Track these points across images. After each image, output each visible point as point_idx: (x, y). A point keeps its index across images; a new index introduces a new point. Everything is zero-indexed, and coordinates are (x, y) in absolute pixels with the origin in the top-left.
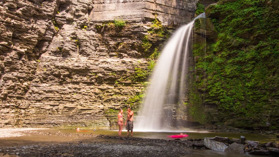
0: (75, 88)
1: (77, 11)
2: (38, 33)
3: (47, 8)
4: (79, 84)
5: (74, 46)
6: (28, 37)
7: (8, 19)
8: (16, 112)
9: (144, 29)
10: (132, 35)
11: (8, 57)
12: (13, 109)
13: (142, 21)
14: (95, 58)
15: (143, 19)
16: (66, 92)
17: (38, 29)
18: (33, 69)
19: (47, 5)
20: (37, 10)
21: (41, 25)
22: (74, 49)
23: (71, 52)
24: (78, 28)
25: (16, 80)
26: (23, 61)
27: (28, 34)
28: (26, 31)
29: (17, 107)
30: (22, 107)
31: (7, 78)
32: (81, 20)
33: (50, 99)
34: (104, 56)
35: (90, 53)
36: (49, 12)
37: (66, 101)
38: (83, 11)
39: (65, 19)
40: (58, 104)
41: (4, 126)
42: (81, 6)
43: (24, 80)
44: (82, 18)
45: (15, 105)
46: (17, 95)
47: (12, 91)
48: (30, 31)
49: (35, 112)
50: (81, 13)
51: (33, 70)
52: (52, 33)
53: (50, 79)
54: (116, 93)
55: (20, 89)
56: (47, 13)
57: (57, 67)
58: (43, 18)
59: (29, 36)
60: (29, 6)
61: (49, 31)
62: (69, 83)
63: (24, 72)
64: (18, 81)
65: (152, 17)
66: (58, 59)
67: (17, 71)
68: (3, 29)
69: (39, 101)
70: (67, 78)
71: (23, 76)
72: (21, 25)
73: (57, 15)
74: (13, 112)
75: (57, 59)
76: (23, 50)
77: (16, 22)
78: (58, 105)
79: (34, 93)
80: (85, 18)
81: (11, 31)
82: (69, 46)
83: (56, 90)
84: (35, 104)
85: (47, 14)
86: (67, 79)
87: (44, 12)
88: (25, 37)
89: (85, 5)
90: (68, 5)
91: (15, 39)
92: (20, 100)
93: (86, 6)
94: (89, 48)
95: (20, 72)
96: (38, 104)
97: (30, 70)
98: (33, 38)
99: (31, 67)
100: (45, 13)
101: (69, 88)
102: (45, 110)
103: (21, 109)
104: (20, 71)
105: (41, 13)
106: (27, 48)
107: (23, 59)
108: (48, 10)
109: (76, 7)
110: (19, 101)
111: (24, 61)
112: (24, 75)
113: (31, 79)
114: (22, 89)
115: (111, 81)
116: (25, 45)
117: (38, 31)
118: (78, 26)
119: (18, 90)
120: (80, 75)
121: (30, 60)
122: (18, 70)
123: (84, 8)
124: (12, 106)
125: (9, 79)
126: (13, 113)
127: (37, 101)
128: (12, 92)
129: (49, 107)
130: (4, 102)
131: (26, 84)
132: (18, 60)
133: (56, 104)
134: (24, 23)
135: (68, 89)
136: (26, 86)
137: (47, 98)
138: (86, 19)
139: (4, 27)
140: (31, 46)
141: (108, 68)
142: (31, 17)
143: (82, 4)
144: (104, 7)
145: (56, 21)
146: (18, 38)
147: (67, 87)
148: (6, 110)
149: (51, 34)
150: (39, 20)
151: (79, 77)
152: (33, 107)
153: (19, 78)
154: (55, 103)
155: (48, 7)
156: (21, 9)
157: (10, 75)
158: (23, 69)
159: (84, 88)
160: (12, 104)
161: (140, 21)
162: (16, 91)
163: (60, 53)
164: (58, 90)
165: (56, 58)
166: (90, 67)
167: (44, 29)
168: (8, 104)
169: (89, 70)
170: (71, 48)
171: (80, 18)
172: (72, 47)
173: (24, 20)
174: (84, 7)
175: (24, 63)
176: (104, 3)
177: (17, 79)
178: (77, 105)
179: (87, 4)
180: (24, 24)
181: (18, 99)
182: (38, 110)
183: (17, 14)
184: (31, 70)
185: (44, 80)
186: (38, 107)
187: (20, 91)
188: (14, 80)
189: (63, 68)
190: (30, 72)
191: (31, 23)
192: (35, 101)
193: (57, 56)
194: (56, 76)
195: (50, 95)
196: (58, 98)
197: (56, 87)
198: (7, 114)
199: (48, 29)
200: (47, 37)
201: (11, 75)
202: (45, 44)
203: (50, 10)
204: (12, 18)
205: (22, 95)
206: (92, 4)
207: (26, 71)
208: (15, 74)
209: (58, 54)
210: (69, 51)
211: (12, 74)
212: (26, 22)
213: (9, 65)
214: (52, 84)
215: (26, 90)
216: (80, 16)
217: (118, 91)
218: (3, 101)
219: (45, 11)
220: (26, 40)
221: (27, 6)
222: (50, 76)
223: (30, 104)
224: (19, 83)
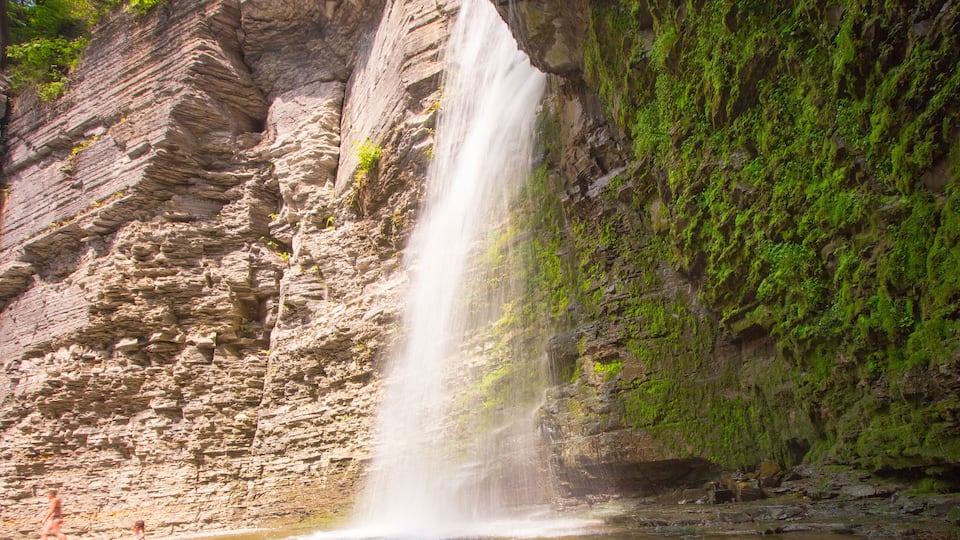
0: (340, 402)
1: (294, 187)
2: (229, 288)
3: (234, 218)
4: (344, 387)
5: (314, 284)
6: (203, 304)
7: (144, 282)
8: (235, 488)
9: (414, 129)
11: (179, 364)
12: (226, 483)
13: (409, 108)
14: (356, 297)
15: (407, 98)
16: (324, 418)
17: (224, 276)
18: (249, 376)
19: (230, 211)
20: (213, 234)
21: (234, 267)
22: (316, 293)
23: (311, 305)
24: (313, 232)
25: (214, 414)
26: (216, 363)
27: (206, 298)
28: (196, 291)
29: (236, 477)
30: (247, 475)
31: (192, 412)
32: (311, 208)
33: (300, 443)
34: (373, 281)
35: (344, 288)
36: (240, 225)
37: (330, 442)
38: (309, 181)
39: (288, 225)
40: (317, 454)
41: (202, 527)
42: (298, 169)
43: (235, 409)
44: (309, 200)
45: (229, 473)
46: (226, 449)
47: (210, 440)
48: (206, 289)
49: (274, 484)
50: (304, 189)
51: (251, 379)
52: (272, 273)
53: (290, 391)
55: (229, 432)
56: (238, 230)
57: (293, 355)
58: (234, 245)
59: (209, 300)
60: (173, 234)
61: (264, 272)
62: (328, 390)
63: (227, 389)
64: (219, 414)
66: (295, 334)
67: (208, 390)
68: (141, 308)
69: (281, 453)
70: (318, 378)
71: (225, 400)
72: (175, 285)
73: (271, 224)
74: (227, 489)
75: (293, 335)
76: (208, 340)
77: (161, 281)
78: (318, 458)
79: (268, 436)
80: (319, 198)
81: (160, 303)
82: (301, 291)
83: (305, 417)
84: (274, 462)
85: (240, 233)
86: (319, 381)
87: (228, 231)
88: (199, 308)
89: (305, 162)
91: (180, 318)
92: (240, 459)
93: (311, 161)
94: (341, 273)
95: (217, 392)
96: (281, 462)
97: (242, 380)
98: (219, 301)
99: (243, 374)
100: (234, 232)
101: (329, 404)
102: (296, 476)
103: (247, 479)
104: (215, 388)
105: (224, 235)
106: (215, 331)
107: (216, 358)
108: (238, 221)
109: (288, 179)
110: (237, 462)
111: (221, 362)
112: (229, 397)
113: (253, 403)
114: (235, 430)
116: (210, 325)
117: (227, 282)
118: (310, 226)
119: (225, 435)
120: (340, 362)
121: (241, 356)
122: (210, 387)
123: (308, 170)
124: (222, 475)
125: (197, 413)
126: (226, 492)
127: (276, 453)
128: (211, 443)
129: (302, 467)
130: (201, 469)
131: (241, 416)
132: (207, 364)
133: (313, 455)
134: (182, 275)
135: (328, 408)
136: (242, 423)
137: (295, 442)
138: (323, 199)
139: (144, 301)
140: (224, 324)
141: (381, 313)
142: (199, 256)
143: (299, 164)
145: (276, 241)
146: (188, 316)
147: (324, 403)
148: (211, 487)
149: (270, 276)
150: (226, 254)
151: (338, 367)
152: (272, 472)
153: (220, 406)
154: (310, 453)
155: (232, 214)
157: (196, 405)
158: (222, 384)
159: (356, 396)
160: (223, 471)
161: (404, 112)
162: (220, 437)
163: (294, 316)
164: (309, 417)
165: (290, 331)
166: (348, 329)
167: (244, 271)
168: (211, 474)
169: (348, 339)
170: (308, 293)
171: (307, 205)
172: (311, 290)
173: (178, 269)
174: (305, 168)
175: (221, 367)
177: (213, 409)
178: (353, 450)
179: (310, 156)
180: (183, 278)
181: (233, 457)
182: (282, 478)
183: (161, 263)
184: (245, 382)
185: (279, 397)
186: (282, 470)
187: (233, 436)
188: (209, 414)
190: (245, 385)
191: (203, 269)
192: (273, 455)
193: (293, 327)
195: (298, 433)
196: (315, 437)
197: (306, 410)
198: (213, 498)
199: (255, 267)
200: (263, 289)
201: (199, 403)
202: (268, 307)
203: (240, 221)
204: (154, 276)
205: (242, 445)
206: (329, 149)
207: (230, 386)
208: (206, 398)
209: (293, 321)
210: (306, 302)
211: (201, 401)
212: (186, 273)
213: (187, 381)
214: (297, 402)
215: (249, 432)
216: (306, 196)
218: (199, 468)
219: (230, 227)
220: (206, 312)
221: (170, 236)
222: (287, 385)
223: (263, 466)
224: (225, 419)
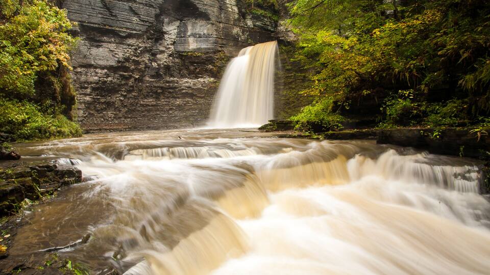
0: (166, 102)
1: (168, 44)
2: (145, 64)
10: (206, 63)
15: (214, 51)
17: (145, 60)
23: (163, 75)
28: (140, 63)
34: (186, 77)
38: (171, 44)
42: (170, 41)
48: (142, 63)
50: (170, 46)
54: (194, 104)
57: (155, 87)
59: (141, 66)
65: (220, 49)
72: (139, 60)
77: (137, 58)
88: (139, 68)
90: (161, 40)
91: (135, 70)
98: (143, 67)
104: (135, 91)
106: (139, 75)
109: (167, 42)
115: (192, 96)
116: (139, 73)
117: (145, 62)
134: (140, 58)
141: (189, 86)
142: (143, 53)
143: (171, 39)
144: (185, 40)
150: (146, 54)
156: (140, 49)
159: (172, 101)
161: (212, 52)
163: (156, 76)
165: (154, 80)
171: (169, 50)
173: (140, 56)
176: (184, 37)
189: (158, 87)
191: (143, 57)
194: (154, 93)
206: (176, 38)
208: (133, 94)
216: (169, 48)
217: (195, 102)
